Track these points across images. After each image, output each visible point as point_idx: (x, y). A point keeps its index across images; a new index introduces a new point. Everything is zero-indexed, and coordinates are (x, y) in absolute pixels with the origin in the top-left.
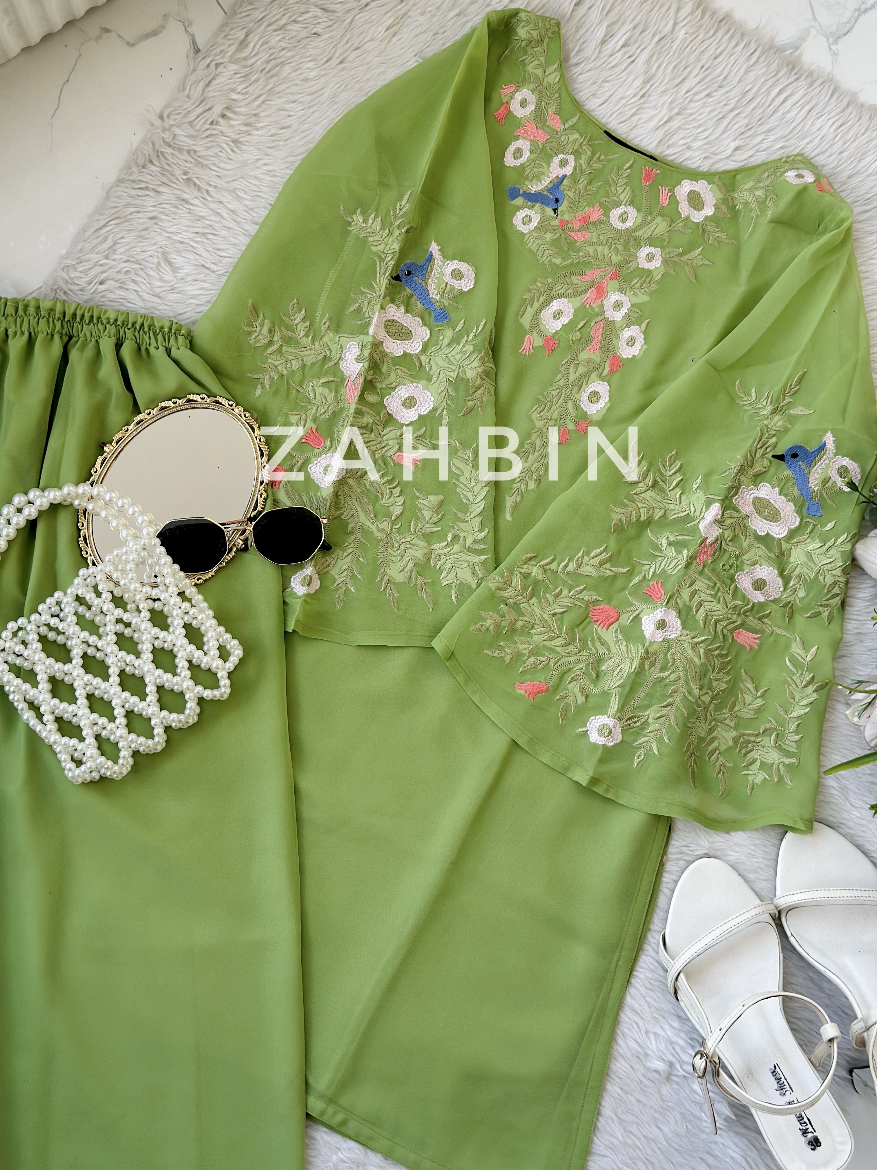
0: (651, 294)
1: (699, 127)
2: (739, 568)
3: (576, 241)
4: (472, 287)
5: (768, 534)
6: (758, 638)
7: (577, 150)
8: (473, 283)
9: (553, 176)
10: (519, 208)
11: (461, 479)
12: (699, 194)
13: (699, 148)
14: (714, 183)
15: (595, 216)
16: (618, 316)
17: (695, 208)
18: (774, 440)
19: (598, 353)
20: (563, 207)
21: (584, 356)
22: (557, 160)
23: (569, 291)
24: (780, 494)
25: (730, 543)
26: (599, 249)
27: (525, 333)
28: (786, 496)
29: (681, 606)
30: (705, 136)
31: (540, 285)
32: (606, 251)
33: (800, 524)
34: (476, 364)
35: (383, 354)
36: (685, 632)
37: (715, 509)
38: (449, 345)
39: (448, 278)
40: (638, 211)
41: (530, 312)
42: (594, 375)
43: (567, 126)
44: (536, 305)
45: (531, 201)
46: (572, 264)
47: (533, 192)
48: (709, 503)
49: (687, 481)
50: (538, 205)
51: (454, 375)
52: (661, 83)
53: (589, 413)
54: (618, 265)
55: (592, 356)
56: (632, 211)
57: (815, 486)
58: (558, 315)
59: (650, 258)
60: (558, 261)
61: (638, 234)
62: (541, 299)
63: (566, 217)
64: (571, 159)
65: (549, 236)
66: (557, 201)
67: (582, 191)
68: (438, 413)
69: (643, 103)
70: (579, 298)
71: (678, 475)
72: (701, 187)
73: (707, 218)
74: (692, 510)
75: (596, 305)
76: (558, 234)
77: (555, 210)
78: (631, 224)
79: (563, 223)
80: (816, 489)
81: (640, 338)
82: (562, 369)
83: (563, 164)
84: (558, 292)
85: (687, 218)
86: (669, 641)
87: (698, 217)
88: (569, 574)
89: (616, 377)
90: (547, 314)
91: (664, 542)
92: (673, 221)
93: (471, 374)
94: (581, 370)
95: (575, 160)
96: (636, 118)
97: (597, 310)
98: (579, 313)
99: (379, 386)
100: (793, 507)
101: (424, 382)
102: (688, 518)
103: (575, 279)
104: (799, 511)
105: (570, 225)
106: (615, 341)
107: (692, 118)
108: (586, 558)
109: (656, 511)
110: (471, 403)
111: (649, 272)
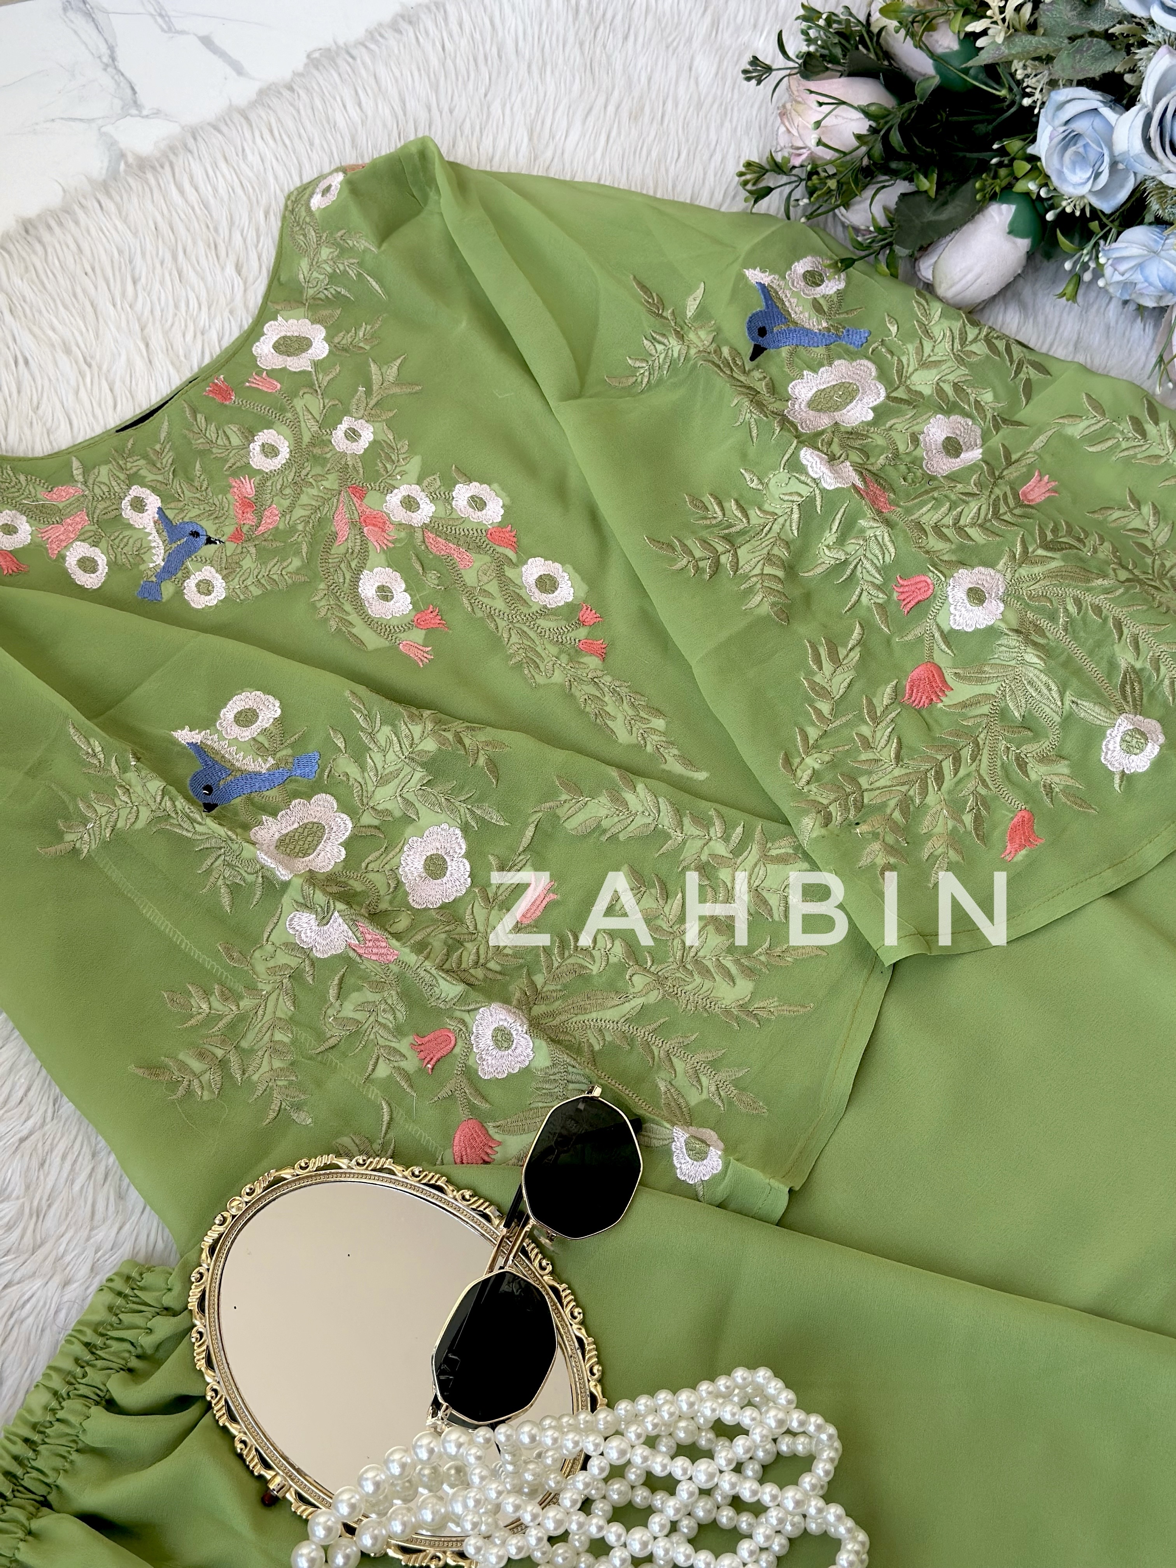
0: (412, 450)
1: (176, 307)
2: (917, 462)
3: (277, 528)
4: (277, 704)
5: (874, 409)
6: (1040, 475)
7: (129, 477)
8: (271, 698)
9: (151, 528)
10: (179, 593)
11: (605, 824)
12: (284, 337)
13: (211, 318)
14: (277, 312)
15: (249, 488)
16: (427, 510)
17: (305, 350)
18: (726, 351)
19: (474, 556)
20: (209, 528)
21: (470, 577)
22: (128, 513)
23: (353, 565)
24: (815, 371)
25: (872, 460)
26: (304, 499)
27: (394, 648)
28: (821, 365)
29: (954, 558)
30: (196, 305)
31: (323, 603)
32: (314, 492)
33: (874, 362)
34: (417, 730)
35: (331, 879)
36: (1000, 565)
37: (808, 457)
38: (363, 768)
39: (246, 734)
40: (268, 428)
41: (361, 630)
42: (510, 572)
43: (80, 478)
44: (354, 618)
45: (176, 570)
46: (311, 545)
47: (163, 564)
48: (795, 466)
49: (741, 495)
50: (188, 563)
51: (419, 774)
52: (82, 334)
53: (570, 599)
54: (343, 481)
55: (477, 565)
56: (266, 436)
57: (819, 323)
58: (385, 593)
59: (353, 435)
60: (296, 563)
61: (306, 439)
62: (348, 607)
63: (229, 530)
64: (136, 491)
65: (247, 563)
66: (195, 534)
67: (198, 495)
68: (473, 824)
69: (100, 368)
70: (372, 554)
71: (726, 505)
72: (273, 331)
73: (328, 339)
74: (796, 498)
75: (393, 533)
76: (253, 550)
77: (209, 541)
78: (287, 444)
79: (237, 536)
80: (825, 325)
81: (475, 488)
82: (479, 614)
83: (139, 505)
84: (347, 581)
85: (316, 364)
86: (1007, 593)
87: (320, 349)
88: (836, 712)
89: (525, 541)
90: (377, 609)
91: (834, 554)
92: (311, 385)
93: (430, 745)
94: (493, 587)
95: (143, 485)
96: (118, 385)
97: (403, 534)
98: (394, 562)
99: (384, 906)
100: (843, 361)
101: (410, 830)
102: (806, 507)
103: (338, 549)
104: (852, 356)
105: (245, 529)
106: (466, 526)
107: (158, 313)
108: (818, 679)
109: (776, 551)
110: (481, 761)
111: (374, 444)
